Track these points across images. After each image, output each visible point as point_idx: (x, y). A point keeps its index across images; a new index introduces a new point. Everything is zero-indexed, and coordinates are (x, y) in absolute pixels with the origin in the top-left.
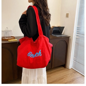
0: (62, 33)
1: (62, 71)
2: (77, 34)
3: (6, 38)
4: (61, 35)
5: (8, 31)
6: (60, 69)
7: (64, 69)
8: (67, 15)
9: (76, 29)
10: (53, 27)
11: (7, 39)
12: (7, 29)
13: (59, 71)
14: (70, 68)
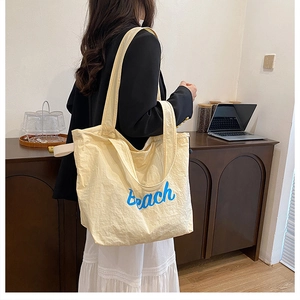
0: (248, 130)
1: (242, 272)
3: (42, 139)
4: (244, 134)
5: (50, 114)
6: (236, 265)
7: (252, 264)
8: (268, 64)
10: (211, 103)
11: (46, 142)
12: (46, 108)
13: (232, 269)
14: (274, 261)
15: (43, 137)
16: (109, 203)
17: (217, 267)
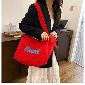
0: (65, 27)
6: (62, 63)
8: (72, 8)
9: (81, 23)
11: (12, 35)
15: (11, 33)
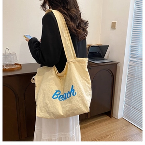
1: (105, 123)
2: (131, 57)
4: (104, 59)
5: (10, 54)
6: (102, 120)
7: (110, 119)
9: (130, 49)
10: (88, 45)
13: (100, 122)
14: (119, 117)
16: (44, 98)
17: (93, 122)
